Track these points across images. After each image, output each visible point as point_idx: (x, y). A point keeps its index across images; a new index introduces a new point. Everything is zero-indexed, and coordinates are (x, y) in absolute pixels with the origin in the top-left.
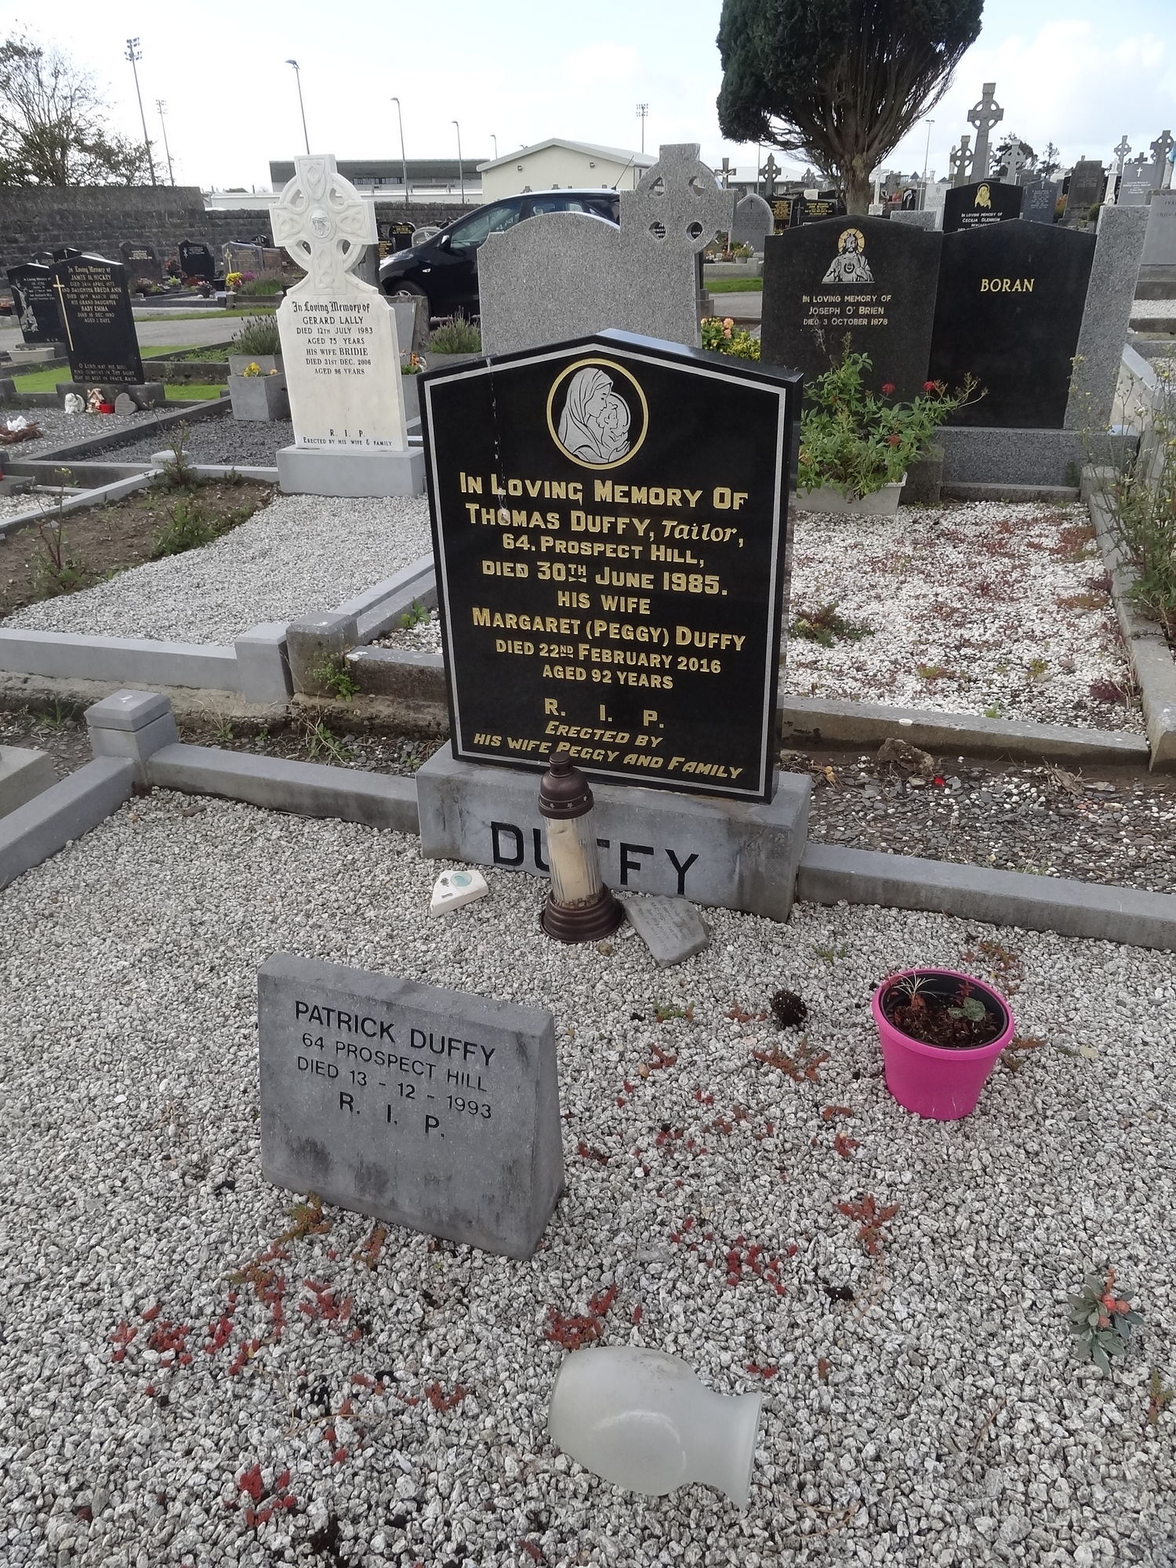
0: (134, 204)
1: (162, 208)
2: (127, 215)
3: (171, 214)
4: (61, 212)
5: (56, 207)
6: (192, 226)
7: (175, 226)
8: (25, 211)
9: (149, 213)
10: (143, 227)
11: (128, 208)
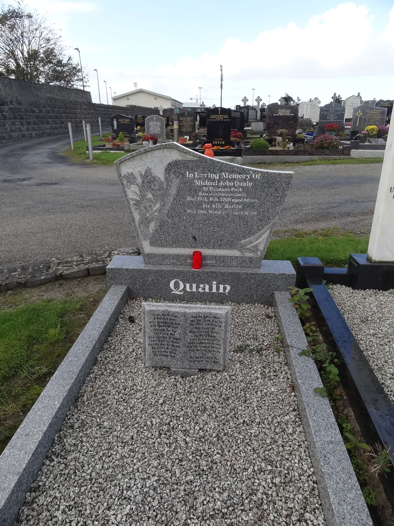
0: (73, 97)
1: (80, 100)
2: (71, 102)
3: (84, 104)
4: (49, 98)
5: (48, 95)
6: (90, 110)
7: (86, 109)
8: (37, 96)
9: (77, 102)
10: (75, 109)
11: (71, 99)
